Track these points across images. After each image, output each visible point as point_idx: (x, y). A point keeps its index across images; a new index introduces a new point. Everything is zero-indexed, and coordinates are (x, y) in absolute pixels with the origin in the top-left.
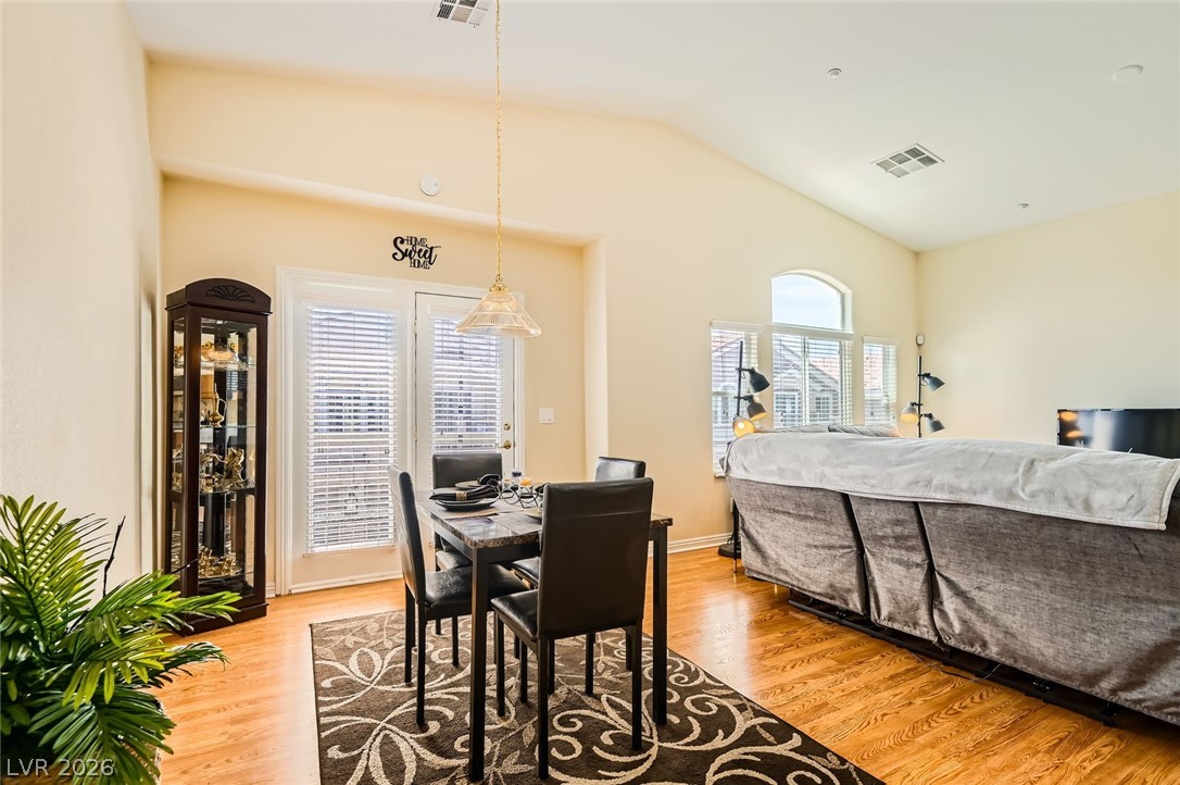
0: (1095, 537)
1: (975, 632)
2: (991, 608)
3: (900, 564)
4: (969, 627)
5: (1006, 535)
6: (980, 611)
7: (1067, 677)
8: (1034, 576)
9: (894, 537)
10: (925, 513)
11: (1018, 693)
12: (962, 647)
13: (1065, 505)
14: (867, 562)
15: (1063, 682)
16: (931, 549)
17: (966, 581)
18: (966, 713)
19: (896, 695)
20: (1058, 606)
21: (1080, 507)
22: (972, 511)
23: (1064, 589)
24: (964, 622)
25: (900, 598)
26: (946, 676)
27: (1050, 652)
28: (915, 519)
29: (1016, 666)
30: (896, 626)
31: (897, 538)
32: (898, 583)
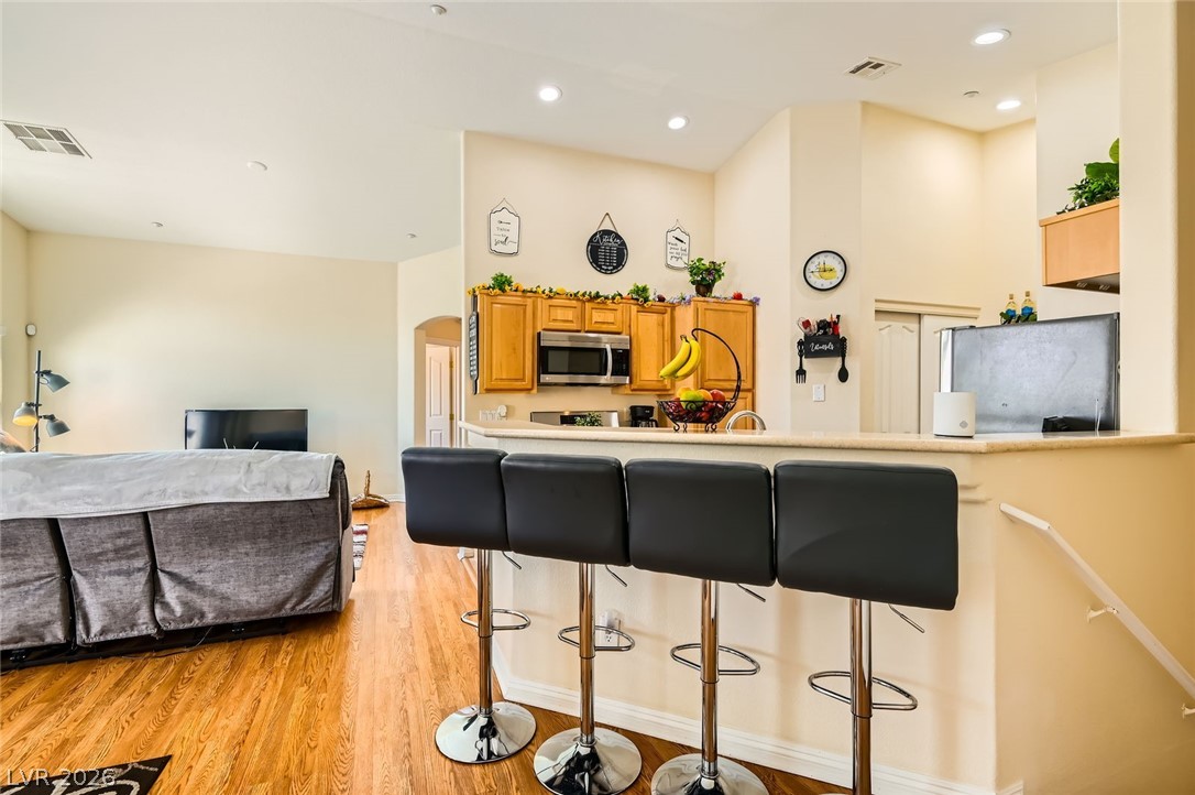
0: (289, 510)
1: (194, 609)
2: (210, 583)
3: (119, 575)
4: (190, 607)
5: (229, 522)
6: (201, 590)
7: (265, 612)
8: (244, 547)
9: (115, 550)
10: (154, 519)
11: (223, 644)
12: (181, 627)
13: (274, 491)
14: (75, 584)
15: (263, 617)
16: (156, 550)
17: (188, 569)
18: (196, 676)
19: (131, 695)
20: (261, 564)
21: (284, 491)
22: (200, 509)
23: (266, 550)
24: (185, 604)
25: (118, 607)
26: (164, 659)
27: (253, 600)
28: (142, 527)
29: (229, 621)
30: (110, 637)
31: (116, 551)
32: (116, 594)
